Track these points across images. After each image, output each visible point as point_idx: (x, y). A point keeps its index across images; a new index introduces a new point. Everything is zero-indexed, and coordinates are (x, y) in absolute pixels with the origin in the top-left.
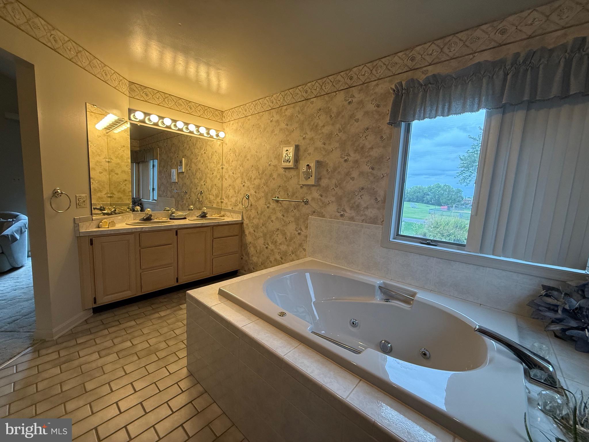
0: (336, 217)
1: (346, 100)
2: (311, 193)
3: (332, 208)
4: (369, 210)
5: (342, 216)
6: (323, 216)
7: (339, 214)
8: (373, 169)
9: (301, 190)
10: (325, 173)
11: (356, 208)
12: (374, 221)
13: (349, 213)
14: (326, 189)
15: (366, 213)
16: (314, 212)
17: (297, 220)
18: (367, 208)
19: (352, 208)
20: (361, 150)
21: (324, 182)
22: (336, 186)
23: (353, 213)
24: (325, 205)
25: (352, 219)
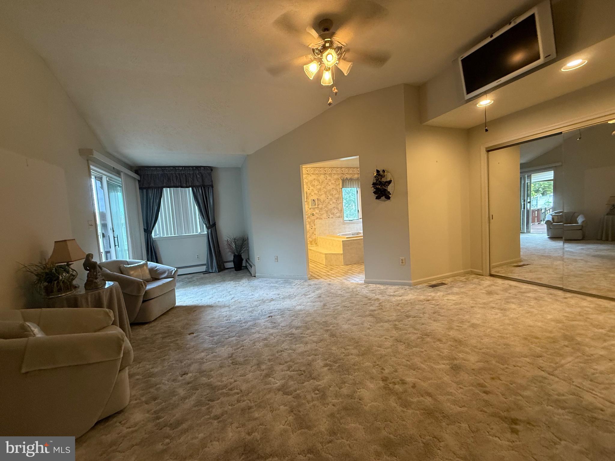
0: (327, 218)
1: (324, 178)
2: (315, 211)
3: (325, 215)
4: (337, 214)
6: (322, 219)
9: (310, 210)
10: (320, 202)
12: (339, 217)
14: (321, 209)
16: (317, 218)
19: (332, 214)
20: (332, 195)
21: (320, 206)
22: (325, 207)
23: (332, 216)
24: (322, 215)
25: (332, 218)
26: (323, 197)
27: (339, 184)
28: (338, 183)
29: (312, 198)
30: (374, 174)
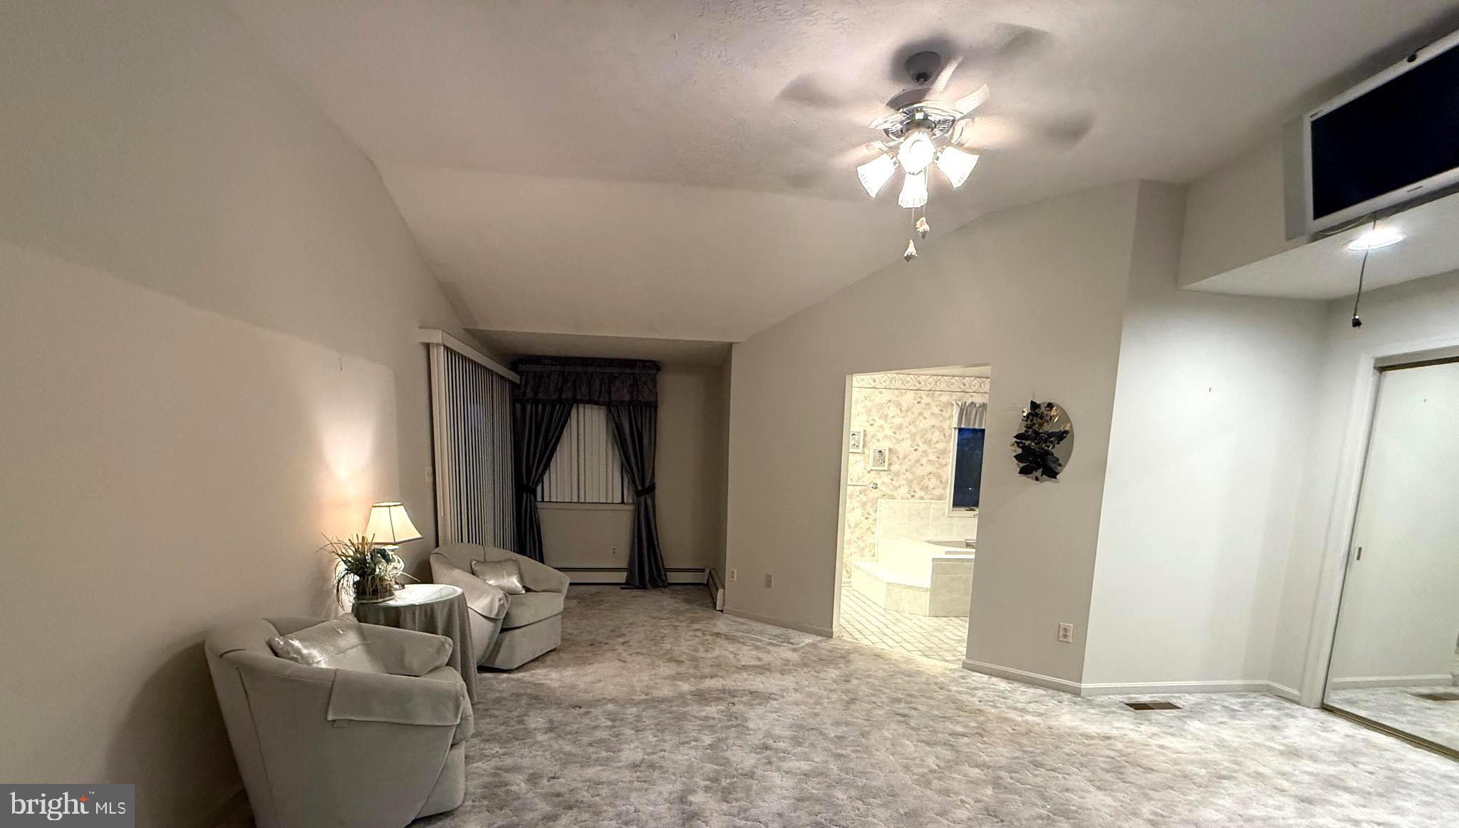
0: (907, 499)
1: (915, 400)
2: (880, 477)
3: (904, 491)
4: (936, 490)
5: (913, 496)
6: (894, 499)
7: (910, 496)
8: (938, 458)
9: (868, 475)
10: (895, 459)
11: (925, 489)
12: (940, 498)
13: (920, 493)
14: (897, 474)
15: (934, 492)
16: (884, 495)
17: (864, 505)
18: (934, 488)
19: (921, 489)
20: (928, 442)
21: (895, 468)
22: (907, 471)
23: (922, 493)
24: (896, 488)
25: (922, 498)
26: (904, 447)
27: (951, 417)
28: (947, 415)
29: (879, 446)
30: (1023, 412)
